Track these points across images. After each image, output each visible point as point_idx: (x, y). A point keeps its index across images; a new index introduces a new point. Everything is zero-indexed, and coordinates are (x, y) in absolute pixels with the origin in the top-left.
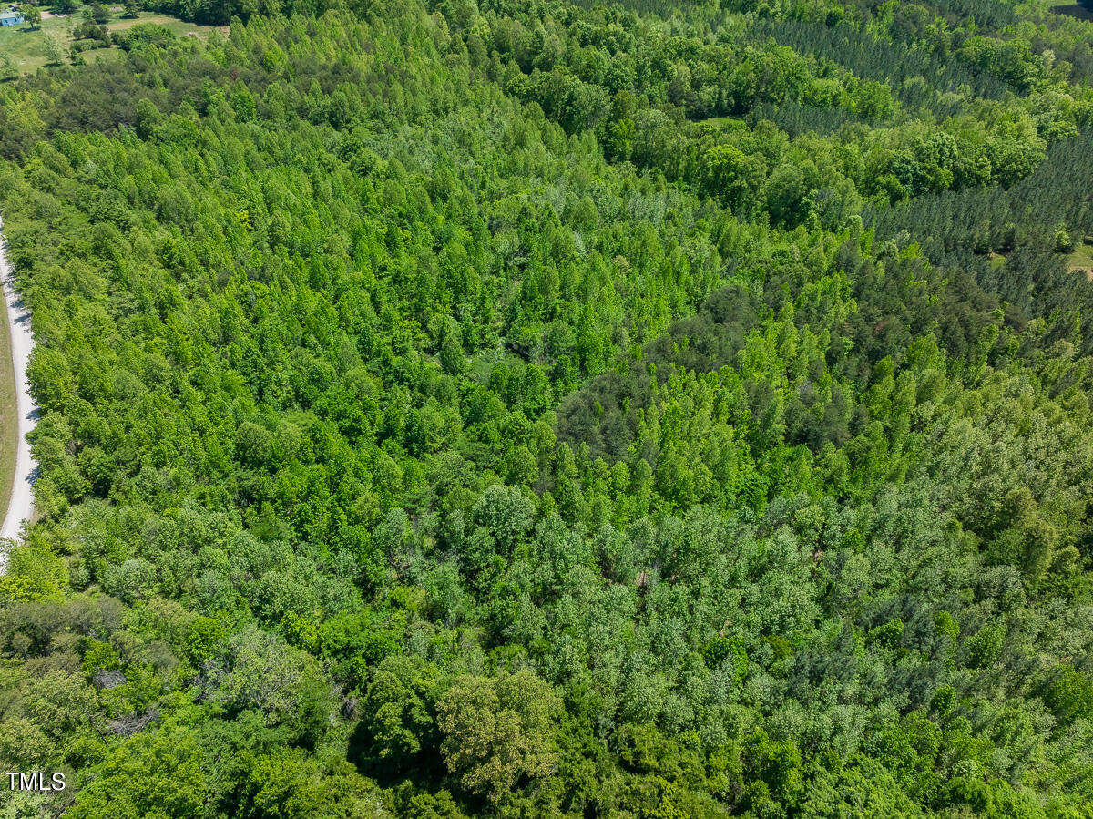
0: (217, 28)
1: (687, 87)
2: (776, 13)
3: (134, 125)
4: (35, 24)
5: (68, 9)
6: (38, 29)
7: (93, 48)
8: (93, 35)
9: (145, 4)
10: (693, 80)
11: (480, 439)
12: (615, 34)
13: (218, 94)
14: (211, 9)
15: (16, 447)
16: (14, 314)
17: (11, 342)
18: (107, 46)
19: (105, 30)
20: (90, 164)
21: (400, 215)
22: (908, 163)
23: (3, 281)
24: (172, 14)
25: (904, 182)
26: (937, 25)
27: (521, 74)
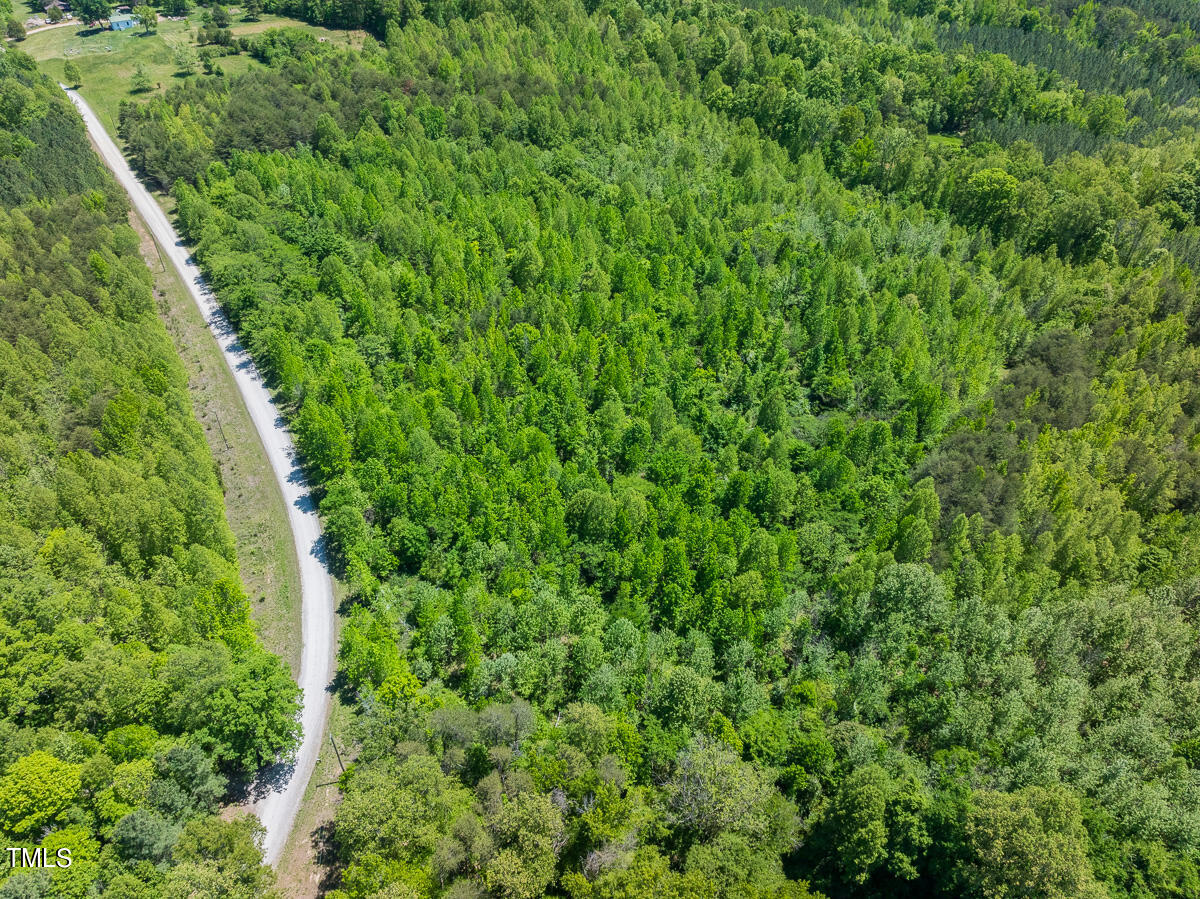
0: (351, 33)
1: (899, 100)
2: (958, 16)
3: (311, 143)
4: (151, 29)
5: (179, 11)
6: (154, 33)
7: (222, 55)
8: (217, 40)
9: (266, 6)
10: (905, 93)
11: (844, 508)
12: (808, 41)
13: (398, 107)
14: (344, 11)
15: (287, 515)
16: (234, 359)
17: (240, 392)
18: (237, 53)
19: (229, 34)
20: (284, 189)
21: (648, 246)
22: (1190, 187)
23: (208, 321)
24: (296, 17)
25: (1185, 208)
26: (1148, 30)
27: (724, 86)
